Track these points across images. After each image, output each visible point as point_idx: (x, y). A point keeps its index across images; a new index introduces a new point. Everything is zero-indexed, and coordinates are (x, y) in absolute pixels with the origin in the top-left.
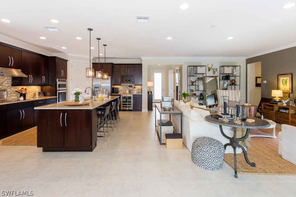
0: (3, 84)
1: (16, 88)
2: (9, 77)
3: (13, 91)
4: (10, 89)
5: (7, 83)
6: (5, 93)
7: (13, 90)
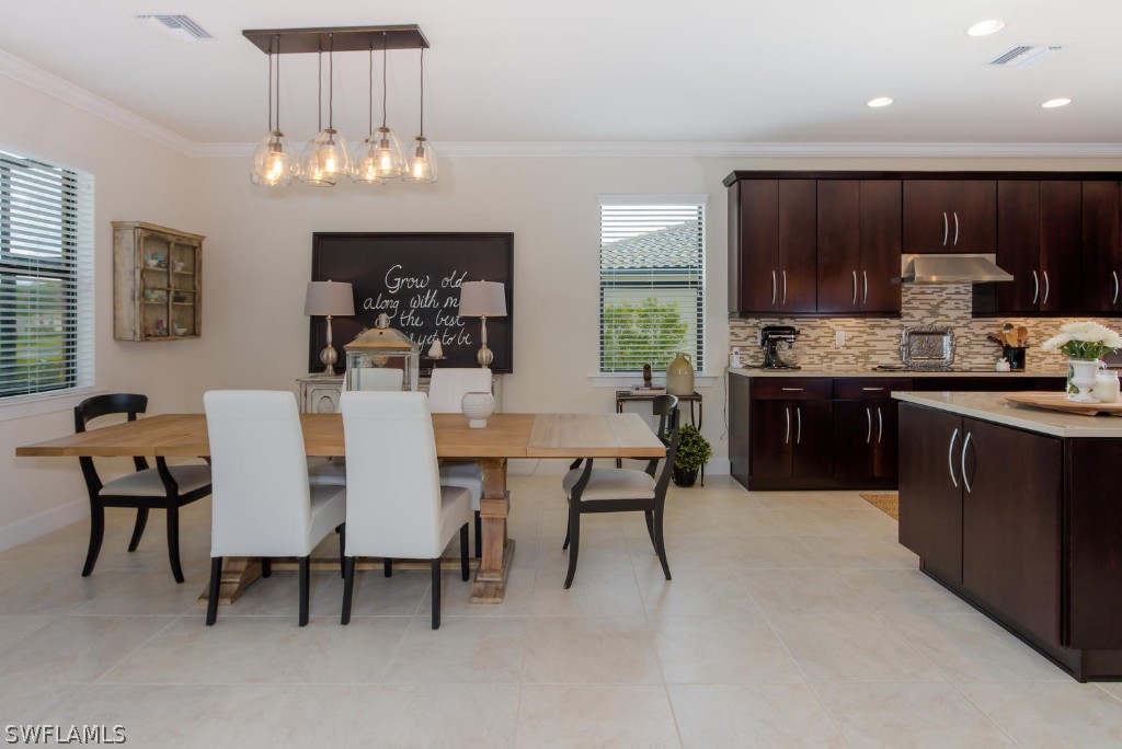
0: (941, 311)
1: (989, 326)
2: (961, 286)
3: (977, 336)
4: (966, 330)
5: (954, 306)
6: (946, 340)
7: (978, 332)
